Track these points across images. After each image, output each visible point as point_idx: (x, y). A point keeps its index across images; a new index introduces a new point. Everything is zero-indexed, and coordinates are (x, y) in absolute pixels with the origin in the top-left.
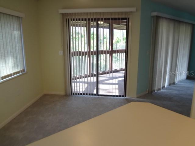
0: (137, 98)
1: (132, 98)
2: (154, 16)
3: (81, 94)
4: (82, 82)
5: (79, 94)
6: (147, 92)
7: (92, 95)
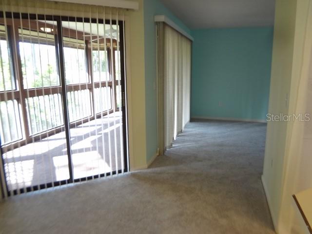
0: (149, 167)
1: (142, 171)
2: (157, 23)
3: (29, 189)
4: (21, 159)
5: (22, 191)
6: (158, 154)
7: (57, 184)
